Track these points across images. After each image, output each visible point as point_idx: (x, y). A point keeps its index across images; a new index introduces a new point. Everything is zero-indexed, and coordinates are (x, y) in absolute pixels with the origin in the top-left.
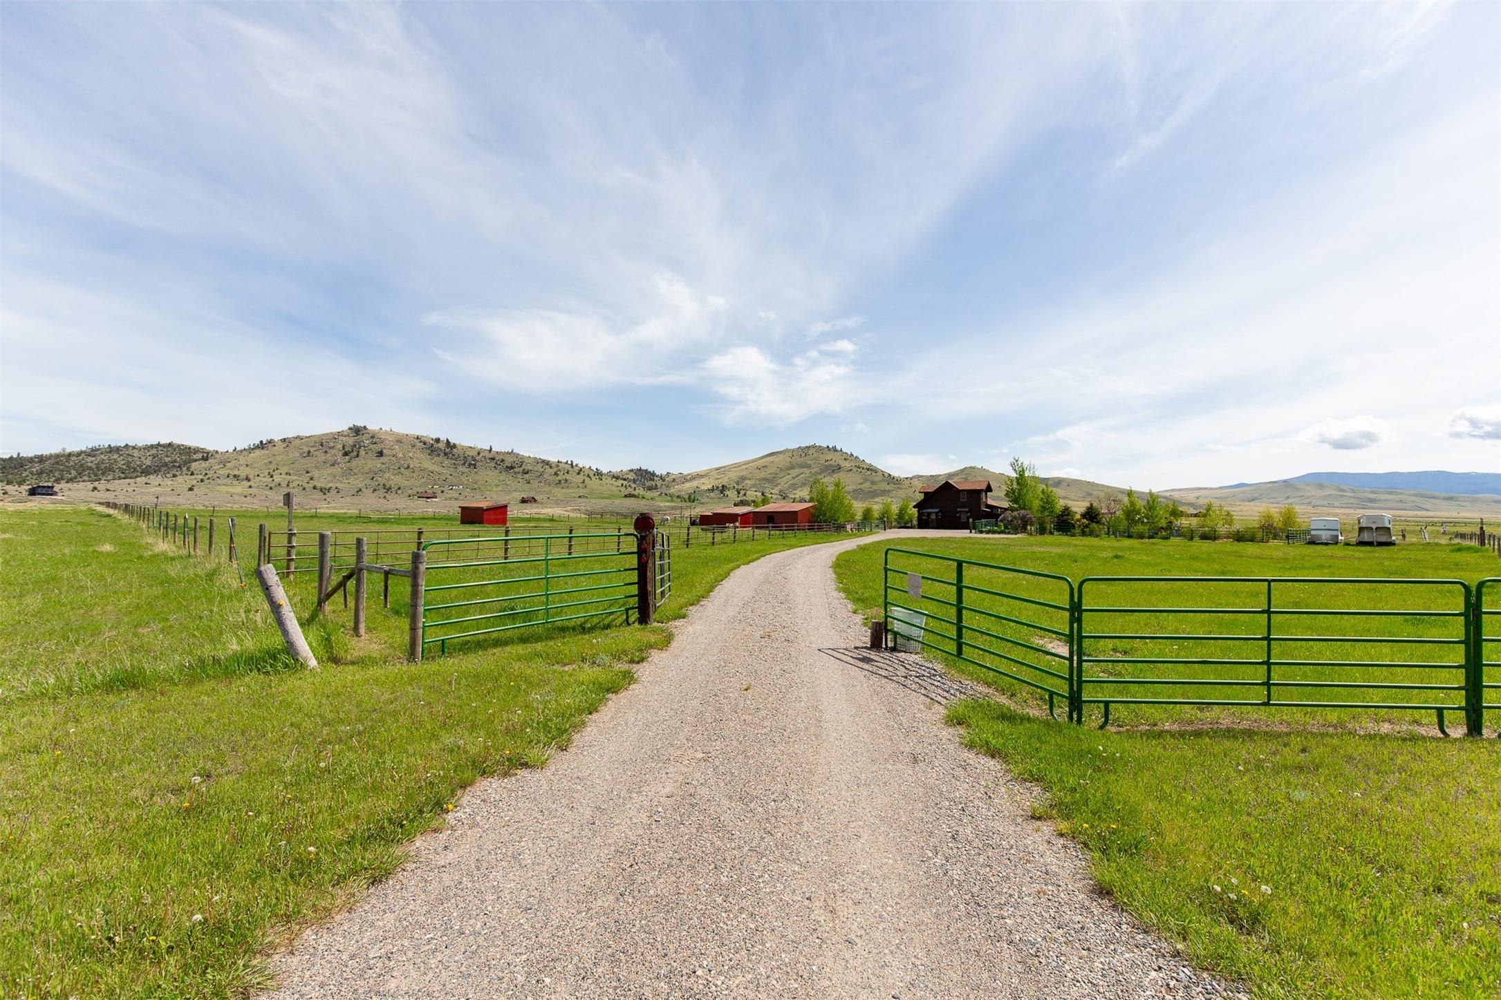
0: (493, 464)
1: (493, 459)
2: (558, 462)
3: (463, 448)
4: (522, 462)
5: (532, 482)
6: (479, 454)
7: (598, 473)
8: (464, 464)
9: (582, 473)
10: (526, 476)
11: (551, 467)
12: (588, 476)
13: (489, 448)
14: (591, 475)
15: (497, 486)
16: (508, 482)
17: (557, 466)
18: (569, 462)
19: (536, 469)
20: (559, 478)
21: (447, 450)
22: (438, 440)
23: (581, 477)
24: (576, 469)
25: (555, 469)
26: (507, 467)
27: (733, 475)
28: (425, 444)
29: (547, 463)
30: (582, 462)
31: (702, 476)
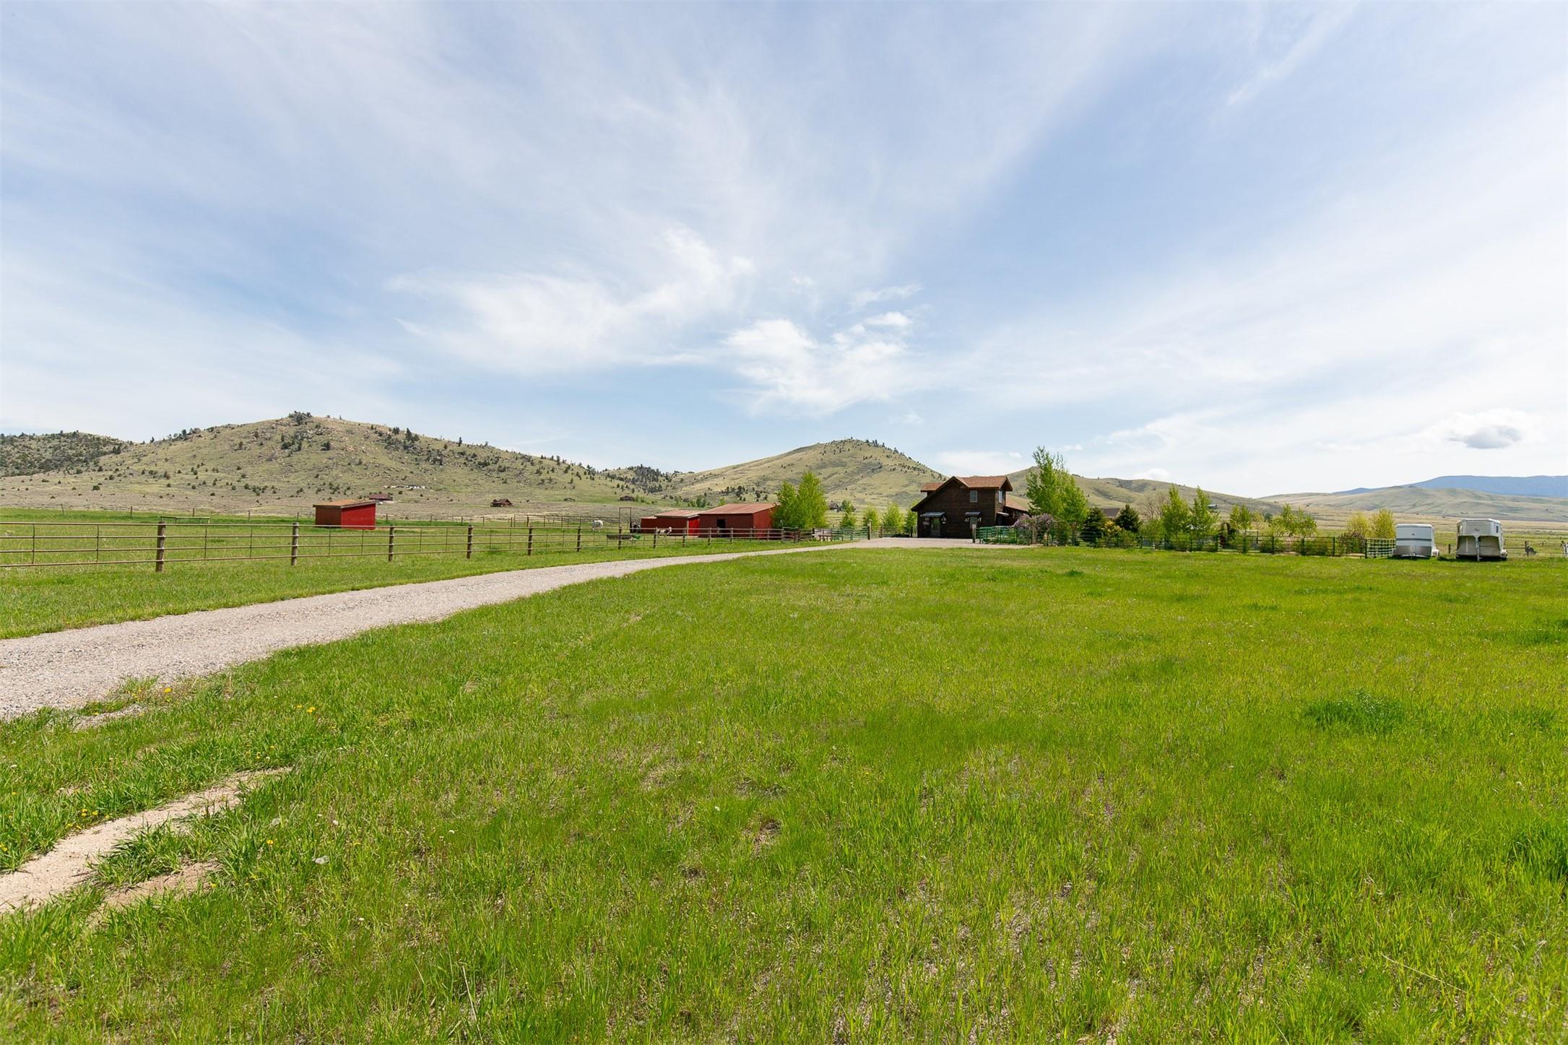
0: (462, 460)
1: (463, 454)
2: (542, 458)
3: (427, 440)
4: (498, 458)
5: (508, 481)
6: (446, 447)
7: (590, 472)
8: (428, 459)
9: (570, 471)
10: (502, 475)
11: (532, 464)
12: (578, 474)
13: (458, 441)
14: (581, 473)
15: (467, 486)
16: (481, 482)
17: (541, 462)
18: (555, 458)
19: (514, 466)
20: (542, 477)
21: (408, 443)
22: (396, 431)
23: (568, 477)
24: (563, 467)
25: (537, 467)
26: (480, 464)
27: (754, 475)
28: (381, 435)
29: (527, 459)
30: (571, 458)
31: (716, 476)
